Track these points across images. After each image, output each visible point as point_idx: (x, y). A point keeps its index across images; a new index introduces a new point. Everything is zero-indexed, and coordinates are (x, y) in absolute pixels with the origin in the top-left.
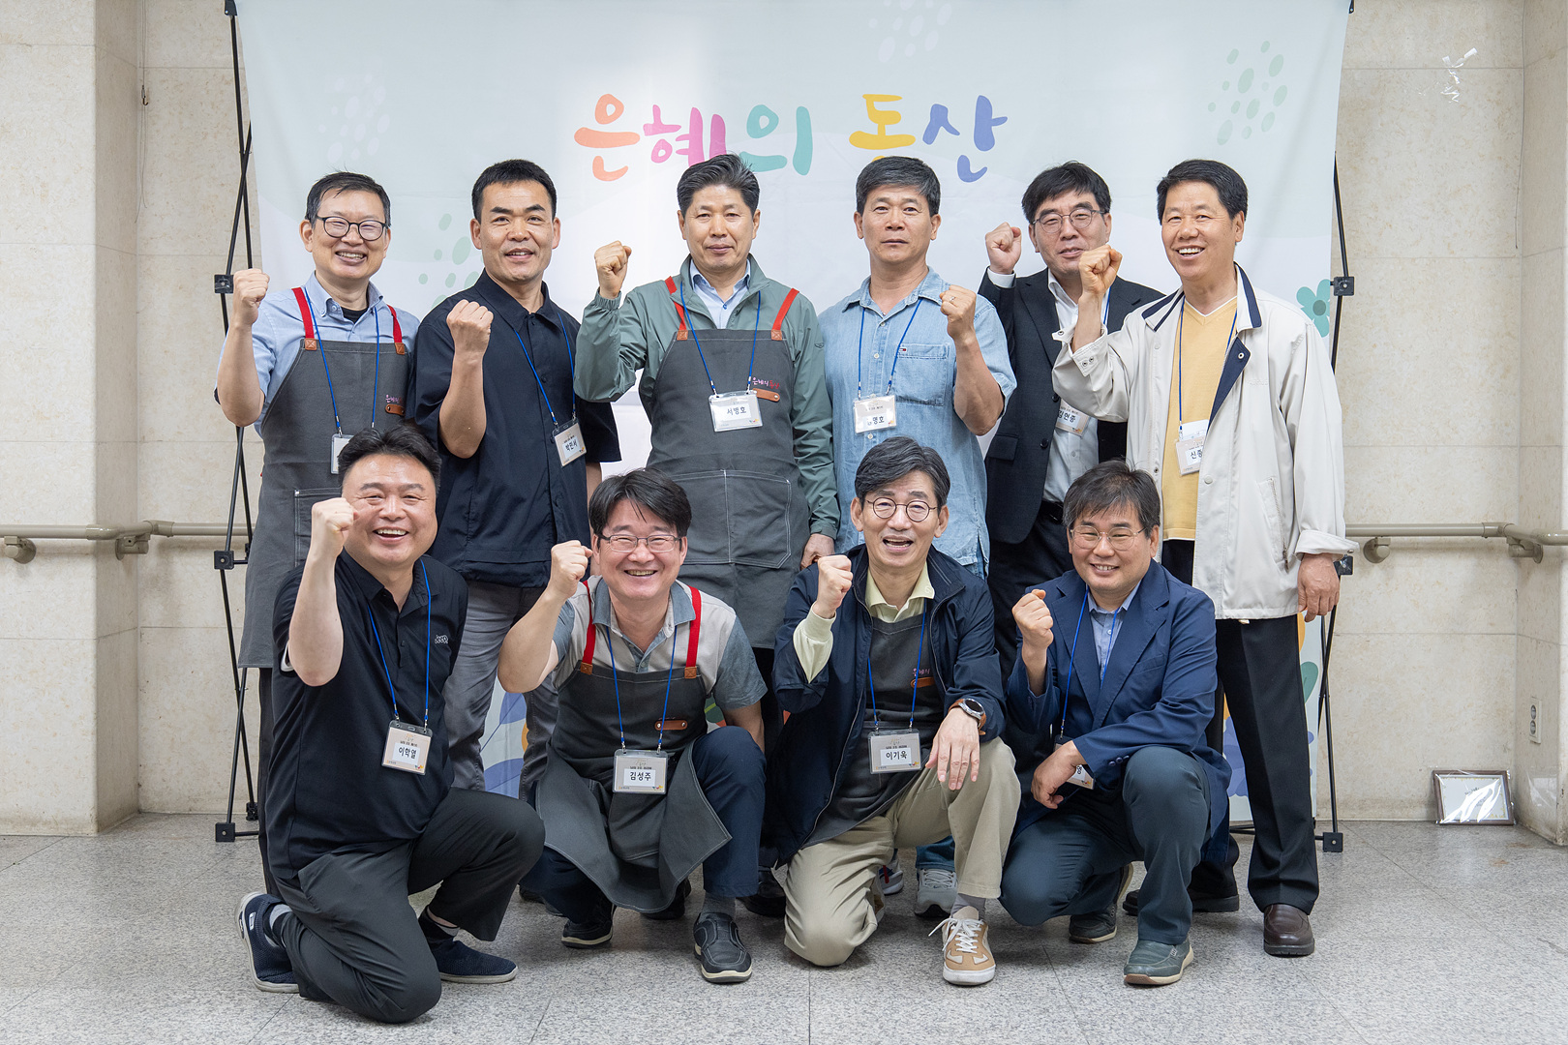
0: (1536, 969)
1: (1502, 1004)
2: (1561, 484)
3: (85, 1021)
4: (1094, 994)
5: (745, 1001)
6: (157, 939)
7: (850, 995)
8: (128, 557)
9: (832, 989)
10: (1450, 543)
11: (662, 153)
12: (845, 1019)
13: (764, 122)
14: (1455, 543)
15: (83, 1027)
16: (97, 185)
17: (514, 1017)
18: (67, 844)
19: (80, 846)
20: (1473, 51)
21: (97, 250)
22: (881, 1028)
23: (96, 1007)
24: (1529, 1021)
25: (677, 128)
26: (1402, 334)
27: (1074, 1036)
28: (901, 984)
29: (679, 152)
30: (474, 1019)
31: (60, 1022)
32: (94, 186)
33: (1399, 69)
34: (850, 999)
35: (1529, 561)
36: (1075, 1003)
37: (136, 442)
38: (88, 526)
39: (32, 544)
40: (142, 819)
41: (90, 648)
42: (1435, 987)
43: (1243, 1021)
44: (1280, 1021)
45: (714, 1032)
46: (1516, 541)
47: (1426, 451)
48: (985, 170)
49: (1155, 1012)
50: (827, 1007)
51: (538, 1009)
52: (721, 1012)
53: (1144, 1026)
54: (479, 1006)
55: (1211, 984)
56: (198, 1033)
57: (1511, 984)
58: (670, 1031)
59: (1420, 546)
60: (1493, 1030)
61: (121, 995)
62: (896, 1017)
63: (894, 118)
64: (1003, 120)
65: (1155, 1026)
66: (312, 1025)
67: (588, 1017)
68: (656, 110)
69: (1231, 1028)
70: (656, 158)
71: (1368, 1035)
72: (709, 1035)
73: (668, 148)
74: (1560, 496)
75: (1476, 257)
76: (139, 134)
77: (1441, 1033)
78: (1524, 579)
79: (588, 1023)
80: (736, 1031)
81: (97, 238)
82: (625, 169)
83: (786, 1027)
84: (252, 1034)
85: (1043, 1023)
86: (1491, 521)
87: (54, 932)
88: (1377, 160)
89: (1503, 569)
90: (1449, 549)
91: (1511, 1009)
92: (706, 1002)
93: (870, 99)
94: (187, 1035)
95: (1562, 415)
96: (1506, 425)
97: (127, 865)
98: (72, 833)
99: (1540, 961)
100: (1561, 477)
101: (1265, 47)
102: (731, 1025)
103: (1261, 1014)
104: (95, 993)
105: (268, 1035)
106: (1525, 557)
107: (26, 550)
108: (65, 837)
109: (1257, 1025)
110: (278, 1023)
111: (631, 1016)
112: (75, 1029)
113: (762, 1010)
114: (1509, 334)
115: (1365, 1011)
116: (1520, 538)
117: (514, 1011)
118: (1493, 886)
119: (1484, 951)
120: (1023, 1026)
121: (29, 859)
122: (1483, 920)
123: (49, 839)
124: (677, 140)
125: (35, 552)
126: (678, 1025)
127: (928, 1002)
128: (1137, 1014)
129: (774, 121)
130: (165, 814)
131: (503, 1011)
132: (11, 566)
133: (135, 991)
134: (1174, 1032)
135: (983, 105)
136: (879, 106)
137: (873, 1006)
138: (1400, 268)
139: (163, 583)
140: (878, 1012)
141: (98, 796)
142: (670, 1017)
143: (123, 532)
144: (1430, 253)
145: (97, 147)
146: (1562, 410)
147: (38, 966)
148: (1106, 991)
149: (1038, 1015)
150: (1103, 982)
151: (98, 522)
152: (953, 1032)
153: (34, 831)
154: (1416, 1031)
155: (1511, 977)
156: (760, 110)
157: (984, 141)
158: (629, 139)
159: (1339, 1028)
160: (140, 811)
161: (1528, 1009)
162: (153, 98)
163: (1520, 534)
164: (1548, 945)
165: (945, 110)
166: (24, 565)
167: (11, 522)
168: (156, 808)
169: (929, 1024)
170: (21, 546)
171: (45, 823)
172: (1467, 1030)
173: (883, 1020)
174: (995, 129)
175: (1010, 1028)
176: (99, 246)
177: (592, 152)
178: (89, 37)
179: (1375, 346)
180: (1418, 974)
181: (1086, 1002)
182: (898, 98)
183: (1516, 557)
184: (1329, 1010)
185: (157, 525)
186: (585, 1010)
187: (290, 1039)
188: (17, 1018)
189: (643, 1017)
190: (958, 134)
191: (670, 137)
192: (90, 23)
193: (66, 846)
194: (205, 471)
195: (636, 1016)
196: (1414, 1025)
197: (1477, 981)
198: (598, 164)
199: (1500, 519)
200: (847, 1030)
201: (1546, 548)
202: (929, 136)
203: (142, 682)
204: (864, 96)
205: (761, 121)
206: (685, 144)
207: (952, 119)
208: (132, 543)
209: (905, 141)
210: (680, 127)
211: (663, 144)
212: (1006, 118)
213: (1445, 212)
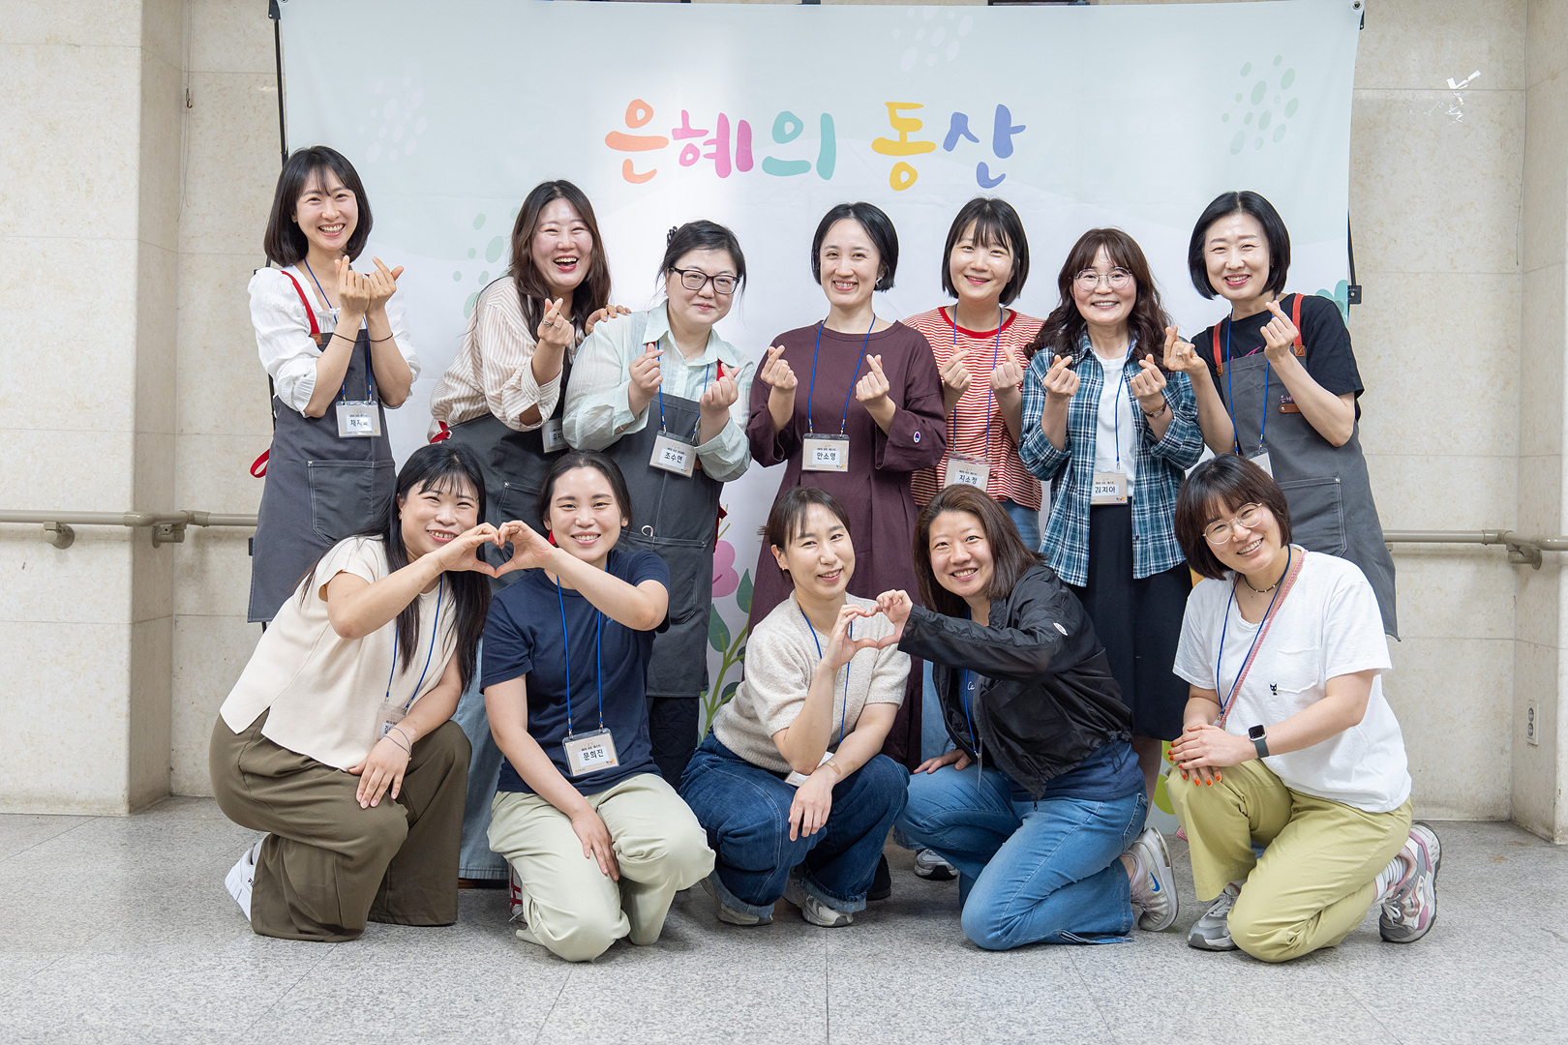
0: (1541, 956)
1: (1510, 988)
2: (1560, 492)
3: (111, 984)
4: (1107, 973)
5: (764, 974)
6: (184, 910)
7: (866, 971)
8: (164, 545)
9: (849, 965)
10: (1450, 550)
11: (690, 157)
12: (862, 992)
13: (789, 128)
14: (1456, 550)
15: (108, 990)
16: (140, 182)
17: (535, 986)
18: (99, 823)
19: (112, 826)
20: (1477, 74)
21: (139, 245)
22: (898, 1001)
23: (122, 972)
24: (1537, 1004)
25: (706, 132)
26: (1405, 346)
27: (1090, 1011)
28: (917, 962)
29: (707, 156)
30: (496, 988)
31: (86, 985)
32: (137, 183)
34: (866, 974)
35: (1528, 567)
36: (1089, 981)
37: (174, 434)
38: (126, 513)
39: (71, 530)
40: (173, 802)
41: (125, 632)
42: (1443, 971)
43: (1255, 1000)
44: (1292, 1000)
45: (733, 1002)
46: (1516, 547)
47: (1428, 460)
48: (1003, 177)
49: (1168, 991)
50: (844, 981)
51: (559, 979)
52: (739, 984)
53: (1157, 1004)
54: (501, 975)
55: (1222, 966)
56: (222, 997)
57: (1517, 969)
58: (689, 1002)
59: (1421, 552)
60: (1503, 1011)
61: (147, 961)
62: (912, 991)
63: (916, 125)
64: (1021, 128)
65: (1168, 1003)
66: (335, 991)
67: (609, 988)
68: (685, 115)
69: (1244, 1006)
70: (683, 162)
71: (1380, 1014)
72: (728, 1006)
73: (696, 152)
74: (1559, 504)
75: (1478, 272)
76: (183, 136)
77: (1451, 1014)
78: (1523, 584)
79: (608, 993)
80: (754, 1002)
81: (140, 233)
82: (652, 174)
83: (804, 999)
84: (276, 998)
85: (1058, 999)
86: (1490, 528)
87: (84, 902)
88: (1383, 177)
89: (1502, 575)
90: (1450, 555)
91: (1518, 993)
92: (724, 975)
93: (892, 107)
94: (211, 999)
95: (1562, 424)
96: (1506, 435)
97: (157, 843)
98: (105, 813)
99: (1546, 949)
100: (1561, 486)
101: (1278, 61)
102: (750, 997)
103: (1273, 994)
104: (122, 959)
105: (292, 1000)
106: (1524, 563)
107: (65, 536)
108: (97, 817)
109: (1270, 1004)
110: (302, 989)
111: (652, 987)
112: (101, 992)
113: (780, 982)
114: (1509, 347)
115: (1375, 992)
116: (1518, 544)
117: (535, 981)
118: (1494, 881)
119: (1489, 939)
120: (1038, 1002)
121: (61, 836)
122: (1487, 911)
123: (82, 818)
124: (705, 144)
125: (74, 537)
126: (697, 996)
127: (944, 978)
128: (1150, 991)
129: (799, 127)
130: (196, 797)
131: (525, 980)
132: (50, 550)
133: (162, 958)
134: (1188, 1009)
135: (1003, 114)
136: (901, 114)
137: (889, 981)
138: (1405, 282)
139: (198, 572)
140: (894, 986)
141: (130, 777)
142: (689, 988)
143: (160, 520)
144: (1434, 268)
145: (142, 146)
146: (1562, 420)
147: (66, 934)
148: (1119, 970)
149: (1053, 991)
150: (1116, 962)
151: (135, 509)
152: (969, 1006)
153: (67, 811)
154: (1427, 1012)
155: (1517, 964)
156: (785, 117)
157: (1003, 148)
158: (658, 143)
159: (1351, 1008)
160: (171, 795)
161: (1536, 993)
162: (196, 101)
163: (1521, 541)
164: (1551, 935)
165: (965, 118)
166: (63, 551)
167: (51, 509)
168: (187, 792)
169: (946, 999)
170: (60, 531)
171: (78, 803)
172: (1477, 1011)
173: (899, 994)
174: (1013, 137)
175: (1025, 1003)
176: (142, 241)
177: (623, 156)
178: (136, 39)
179: (1379, 357)
180: (1426, 959)
181: (1100, 980)
182: (918, 106)
183: (1514, 563)
184: (1340, 991)
185: (193, 515)
186: (606, 981)
187: (313, 1003)
188: (44, 981)
189: (662, 988)
190: (977, 141)
191: (698, 142)
192: (136, 25)
193: (97, 825)
194: (241, 463)
195: (656, 987)
196: (1425, 1005)
197: (1484, 966)
198: (628, 166)
199: (1499, 527)
200: (864, 1003)
201: (1545, 554)
202: (950, 144)
203: (176, 669)
204: (888, 104)
205: (786, 127)
206: (713, 149)
207: (971, 127)
208: (169, 531)
209: (927, 148)
210: (708, 132)
211: (691, 149)
212: (1024, 127)
213: (1449, 229)
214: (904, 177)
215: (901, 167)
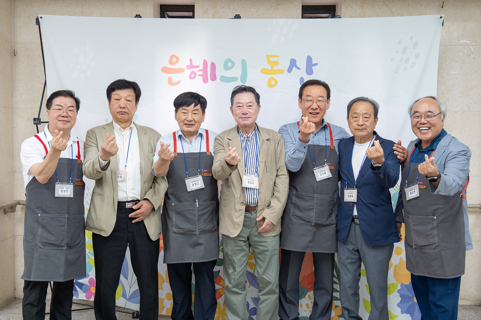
8: (8, 214)
11: (193, 76)
13: (230, 64)
29: (199, 75)
33: (452, 45)
37: (13, 173)
63: (277, 63)
64: (316, 64)
68: (191, 60)
70: (191, 78)
73: (195, 74)
75: (478, 111)
82: (179, 82)
88: (444, 77)
93: (268, 56)
101: (412, 38)
124: (198, 71)
129: (233, 64)
135: (309, 59)
143: (7, 206)
144: (462, 110)
156: (228, 60)
157: (309, 72)
158: (181, 70)
160: (15, 298)
162: (18, 53)
165: (295, 61)
174: (313, 67)
177: (168, 75)
182: (278, 56)
185: (19, 202)
190: (300, 69)
191: (196, 70)
198: (170, 79)
202: (290, 70)
203: (16, 254)
204: (266, 56)
205: (228, 64)
206: (201, 73)
207: (298, 64)
208: (10, 209)
209: (281, 72)
210: (200, 66)
211: (193, 73)
212: (317, 64)
213: (467, 95)
214: (273, 83)
215: (272, 79)
